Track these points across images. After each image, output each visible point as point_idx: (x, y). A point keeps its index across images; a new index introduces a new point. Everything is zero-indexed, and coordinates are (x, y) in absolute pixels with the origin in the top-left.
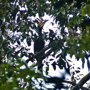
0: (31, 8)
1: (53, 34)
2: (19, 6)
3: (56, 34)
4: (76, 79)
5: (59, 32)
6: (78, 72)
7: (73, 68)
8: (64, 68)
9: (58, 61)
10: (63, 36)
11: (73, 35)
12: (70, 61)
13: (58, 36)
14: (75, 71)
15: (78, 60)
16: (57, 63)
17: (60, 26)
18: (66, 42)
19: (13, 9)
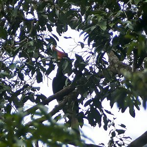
0: (45, 16)
1: (82, 63)
2: (24, 11)
3: (86, 63)
4: (117, 145)
5: (92, 61)
6: (121, 132)
7: (113, 125)
8: (97, 124)
9: (88, 112)
10: (100, 68)
11: (116, 66)
12: (110, 113)
13: (91, 68)
14: (117, 130)
15: (123, 111)
16: (87, 116)
17: (96, 51)
18: (103, 79)
19: (14, 15)
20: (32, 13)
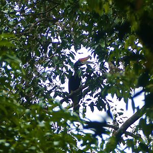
0: (65, 40)
1: (91, 69)
2: (52, 37)
3: (94, 70)
4: (119, 123)
5: (97, 68)
6: (121, 114)
7: (116, 109)
8: (103, 109)
9: (97, 102)
10: (103, 72)
11: (114, 70)
12: (111, 101)
13: (97, 73)
14: (118, 113)
15: (120, 100)
16: (96, 104)
17: (99, 61)
18: (106, 80)
19: (44, 40)
20: (57, 38)
